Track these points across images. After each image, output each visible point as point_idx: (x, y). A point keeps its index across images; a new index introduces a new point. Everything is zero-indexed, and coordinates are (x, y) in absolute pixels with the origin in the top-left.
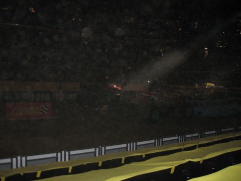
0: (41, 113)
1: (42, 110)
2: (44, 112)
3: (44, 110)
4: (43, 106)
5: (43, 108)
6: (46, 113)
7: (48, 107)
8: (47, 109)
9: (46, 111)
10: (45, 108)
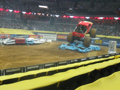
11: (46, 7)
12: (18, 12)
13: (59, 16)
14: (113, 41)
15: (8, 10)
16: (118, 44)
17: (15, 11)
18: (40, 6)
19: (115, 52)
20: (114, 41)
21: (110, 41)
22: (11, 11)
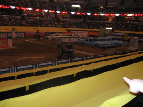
0: (1, 45)
1: (2, 43)
2: (3, 44)
3: (3, 43)
4: (2, 41)
5: (2, 42)
6: (4, 45)
7: (5, 42)
8: (5, 43)
9: (5, 44)
10: (3, 42)
11: (78, 6)
12: (53, 11)
13: (90, 14)
14: (134, 37)
15: (43, 10)
16: (139, 39)
17: (50, 11)
18: (73, 6)
19: (137, 48)
20: (136, 38)
21: (131, 38)
22: (46, 11)
